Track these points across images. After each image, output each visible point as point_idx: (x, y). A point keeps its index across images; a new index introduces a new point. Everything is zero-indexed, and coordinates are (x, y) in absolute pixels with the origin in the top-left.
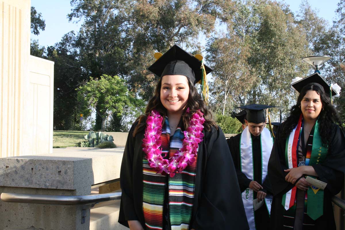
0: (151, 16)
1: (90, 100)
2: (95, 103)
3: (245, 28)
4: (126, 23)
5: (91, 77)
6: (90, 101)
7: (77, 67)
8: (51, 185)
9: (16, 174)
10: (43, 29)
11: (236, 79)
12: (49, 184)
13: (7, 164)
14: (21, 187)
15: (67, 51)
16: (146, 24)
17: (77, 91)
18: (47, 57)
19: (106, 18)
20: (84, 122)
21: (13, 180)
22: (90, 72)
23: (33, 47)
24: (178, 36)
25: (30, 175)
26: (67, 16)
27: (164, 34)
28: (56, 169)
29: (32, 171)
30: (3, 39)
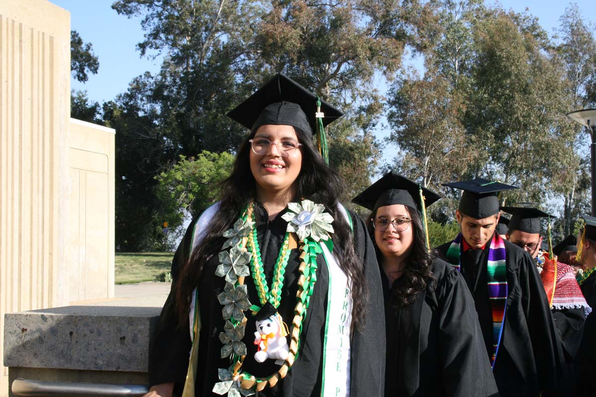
0: (288, 44)
1: (182, 196)
2: (190, 203)
3: (458, 62)
4: (242, 56)
5: (181, 156)
6: (180, 200)
7: (158, 137)
8: (106, 364)
9: (42, 343)
10: (95, 71)
11: (444, 154)
12: (103, 361)
13: (25, 324)
14: (51, 367)
15: (139, 109)
16: (279, 58)
17: (157, 182)
18: (103, 121)
19: (208, 48)
20: (170, 237)
21: (35, 355)
22: (180, 147)
23: (77, 104)
24: (337, 77)
25: (66, 345)
26: (136, 46)
27: (311, 75)
28: (116, 333)
29: (71, 337)
30: (21, 89)
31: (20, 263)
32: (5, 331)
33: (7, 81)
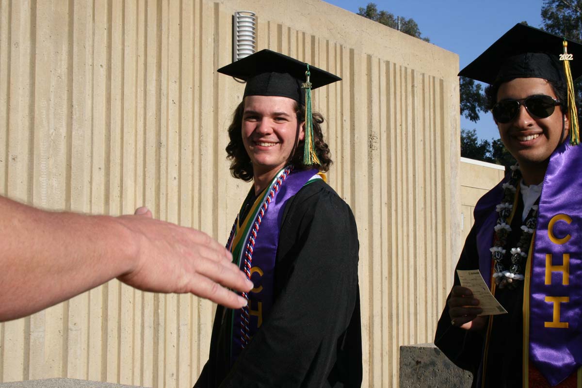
9: (435, 376)
13: (418, 357)
18: (493, 158)
23: (467, 143)
30: (414, 132)
31: (416, 297)
32: (400, 363)
33: (401, 125)
